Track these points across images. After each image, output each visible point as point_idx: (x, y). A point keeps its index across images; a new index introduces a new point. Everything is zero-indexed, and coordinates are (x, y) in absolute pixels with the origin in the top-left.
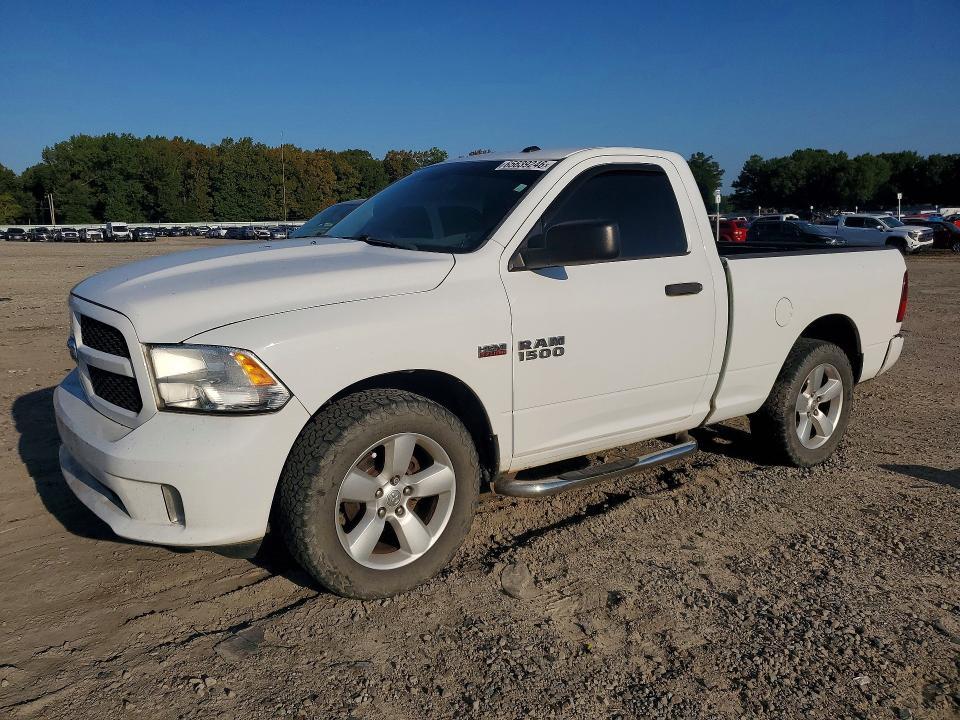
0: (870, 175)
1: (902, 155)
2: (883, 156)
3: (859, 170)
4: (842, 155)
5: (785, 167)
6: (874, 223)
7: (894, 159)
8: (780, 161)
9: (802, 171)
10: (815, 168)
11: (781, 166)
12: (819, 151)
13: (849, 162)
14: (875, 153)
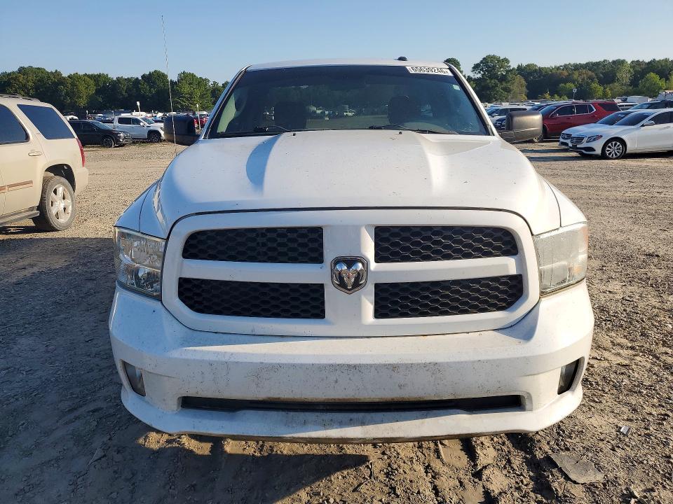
0: (82, 88)
1: (99, 76)
2: (85, 75)
3: (73, 85)
4: (57, 74)
5: (16, 79)
6: (136, 121)
7: (96, 78)
8: (9, 74)
9: (30, 84)
10: (39, 81)
11: (12, 78)
12: (38, 69)
13: (64, 78)
14: (81, 73)
